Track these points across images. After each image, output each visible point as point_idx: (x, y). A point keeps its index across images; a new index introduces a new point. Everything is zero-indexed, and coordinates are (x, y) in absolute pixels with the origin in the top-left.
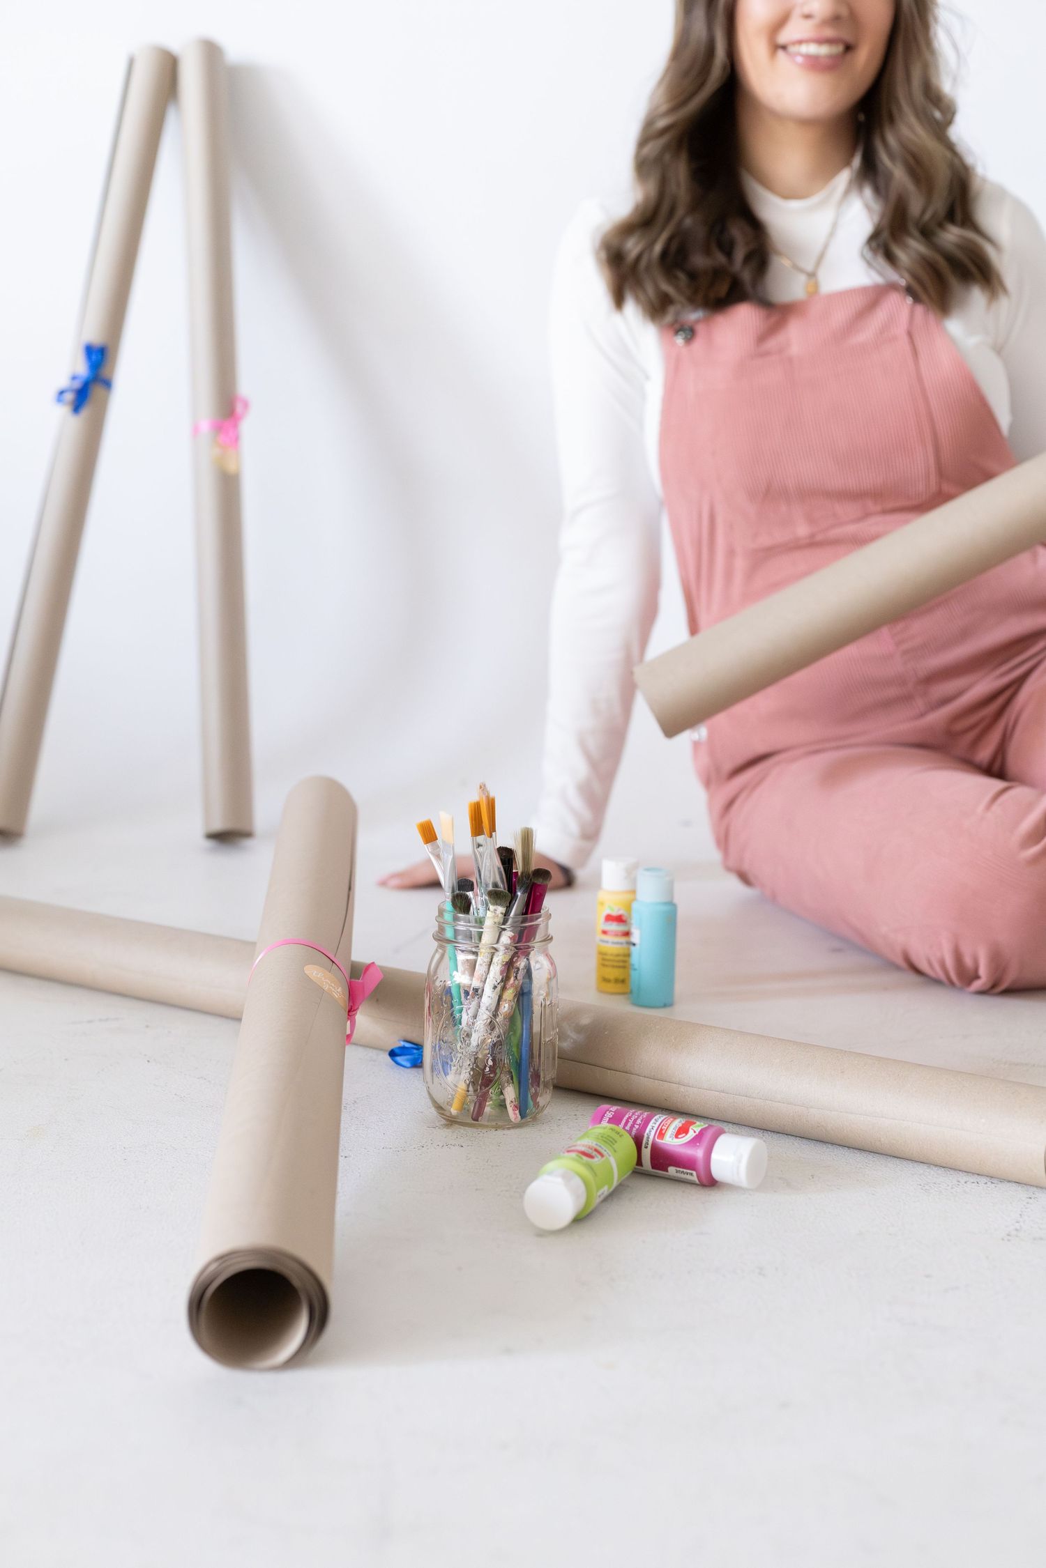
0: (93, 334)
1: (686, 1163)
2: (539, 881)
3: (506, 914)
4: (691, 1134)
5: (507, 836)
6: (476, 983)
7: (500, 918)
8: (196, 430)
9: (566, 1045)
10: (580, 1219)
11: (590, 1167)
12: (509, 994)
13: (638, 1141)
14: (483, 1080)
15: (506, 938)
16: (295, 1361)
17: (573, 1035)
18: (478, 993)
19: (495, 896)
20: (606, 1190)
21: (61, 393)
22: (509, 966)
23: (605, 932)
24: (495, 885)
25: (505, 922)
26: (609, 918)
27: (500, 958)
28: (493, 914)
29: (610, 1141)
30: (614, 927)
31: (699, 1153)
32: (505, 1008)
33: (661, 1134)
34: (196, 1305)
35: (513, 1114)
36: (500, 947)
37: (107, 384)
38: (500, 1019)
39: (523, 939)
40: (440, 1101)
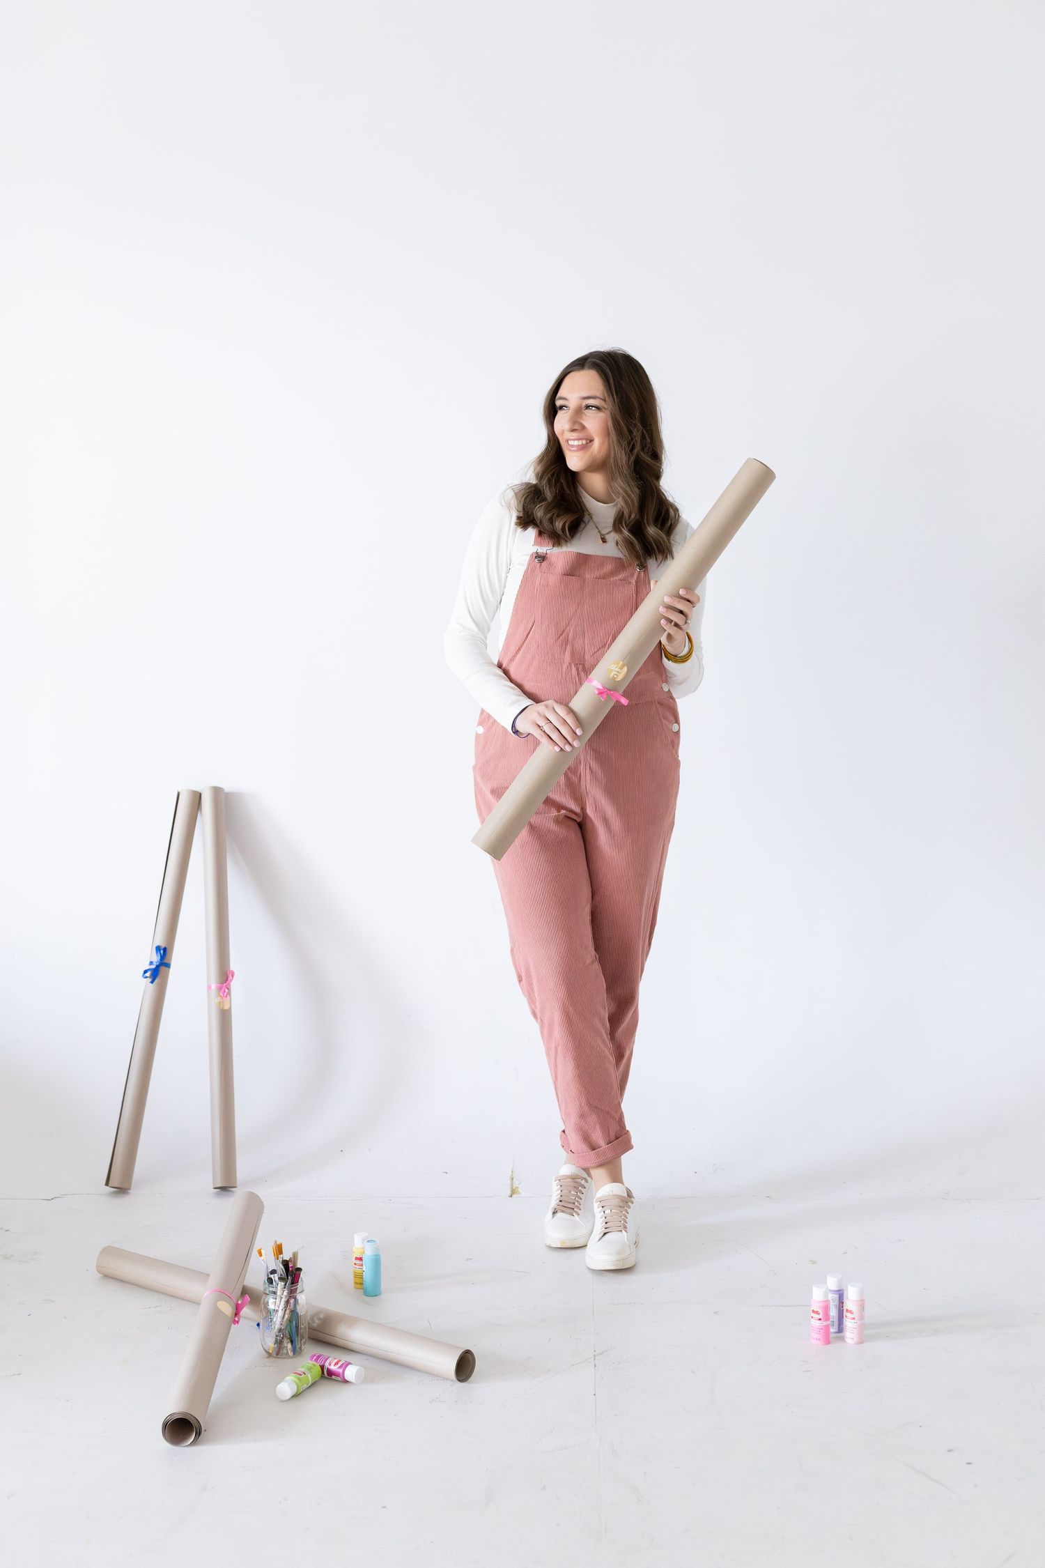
0: (160, 941)
1: (337, 1374)
2: (297, 1272)
3: (285, 1285)
4: (339, 1365)
5: (286, 1256)
6: (277, 1308)
7: (283, 1287)
8: (209, 988)
9: (315, 1325)
10: (295, 1396)
11: (299, 1379)
12: (288, 1311)
13: (322, 1367)
14: (279, 1343)
15: (285, 1293)
16: (193, 1444)
17: (317, 1321)
18: (277, 1311)
19: (281, 1279)
20: (305, 1386)
21: (145, 972)
22: (287, 1302)
23: (355, 1264)
24: (281, 1275)
25: (285, 1288)
26: (357, 1259)
27: (283, 1300)
28: (281, 1284)
29: (310, 1369)
30: (358, 1262)
31: (341, 1371)
32: (286, 1316)
33: (330, 1365)
34: (165, 1426)
35: (291, 1354)
36: (283, 1297)
37: (168, 966)
38: (285, 1319)
39: (292, 1293)
40: (266, 1349)
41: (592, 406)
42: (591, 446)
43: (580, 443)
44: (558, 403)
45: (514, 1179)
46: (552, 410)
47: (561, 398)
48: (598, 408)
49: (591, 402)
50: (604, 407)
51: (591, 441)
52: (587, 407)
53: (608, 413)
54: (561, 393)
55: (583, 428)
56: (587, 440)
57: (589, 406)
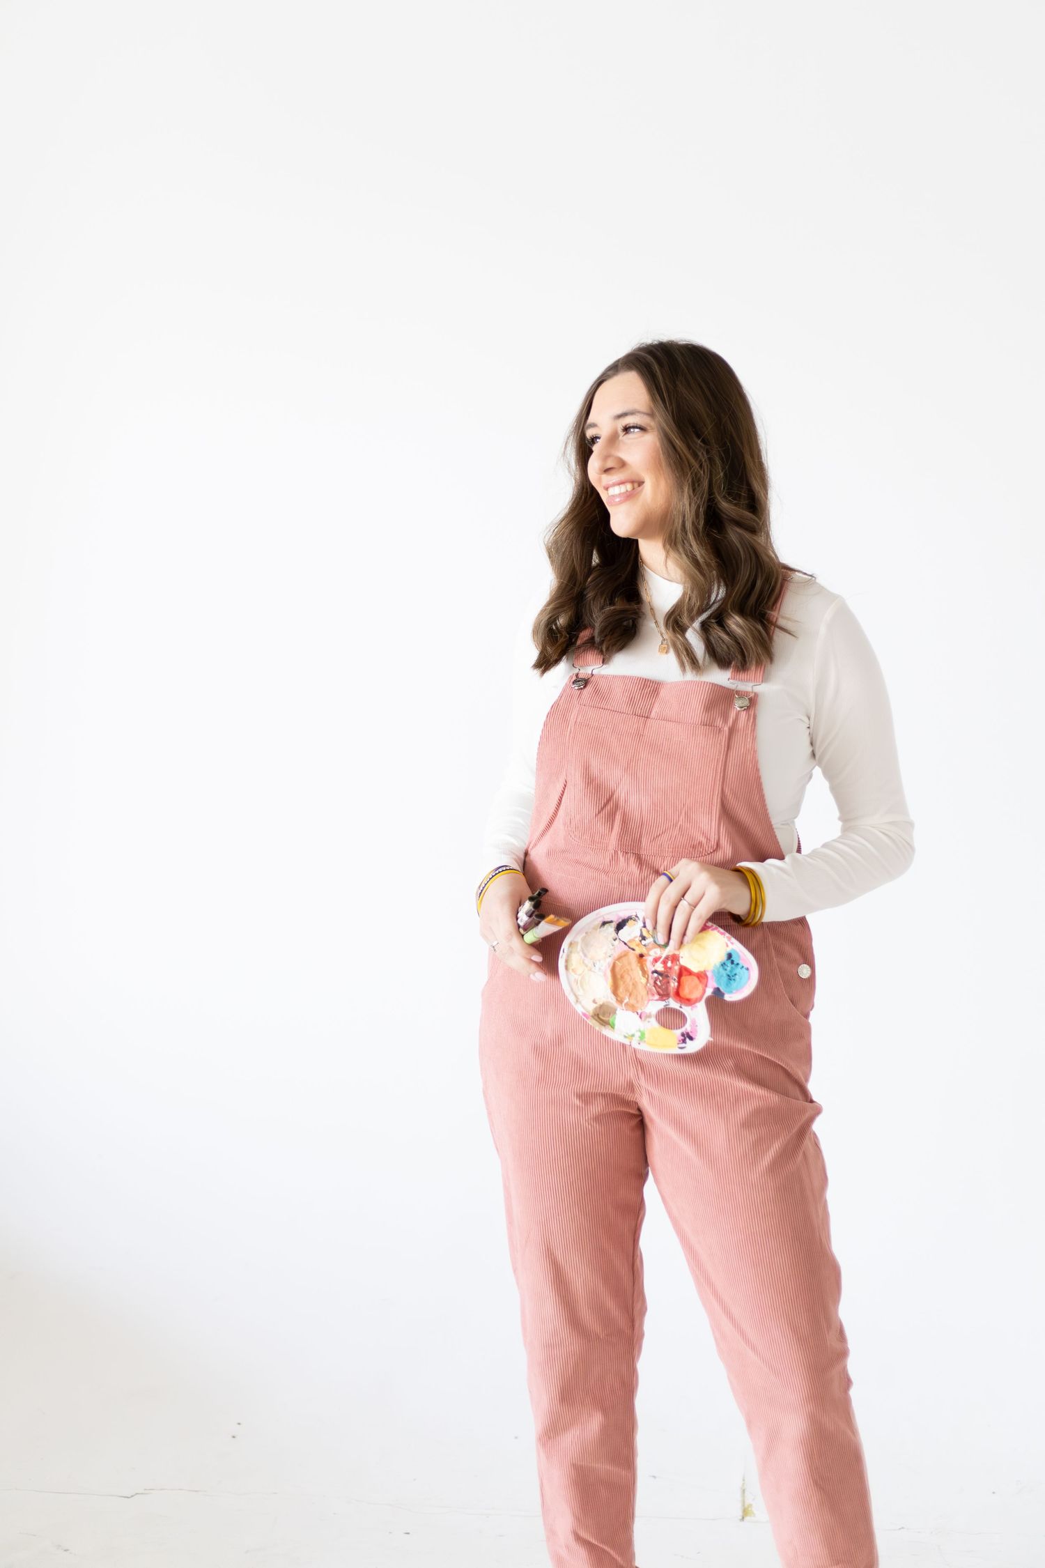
41: (634, 427)
42: (642, 491)
43: (622, 489)
44: (590, 433)
45: (746, 1493)
46: (584, 449)
47: (594, 425)
48: (642, 429)
49: (630, 420)
50: (651, 426)
51: (641, 483)
52: (626, 429)
53: (656, 433)
54: (591, 419)
55: (623, 464)
56: (633, 482)
57: (630, 428)
